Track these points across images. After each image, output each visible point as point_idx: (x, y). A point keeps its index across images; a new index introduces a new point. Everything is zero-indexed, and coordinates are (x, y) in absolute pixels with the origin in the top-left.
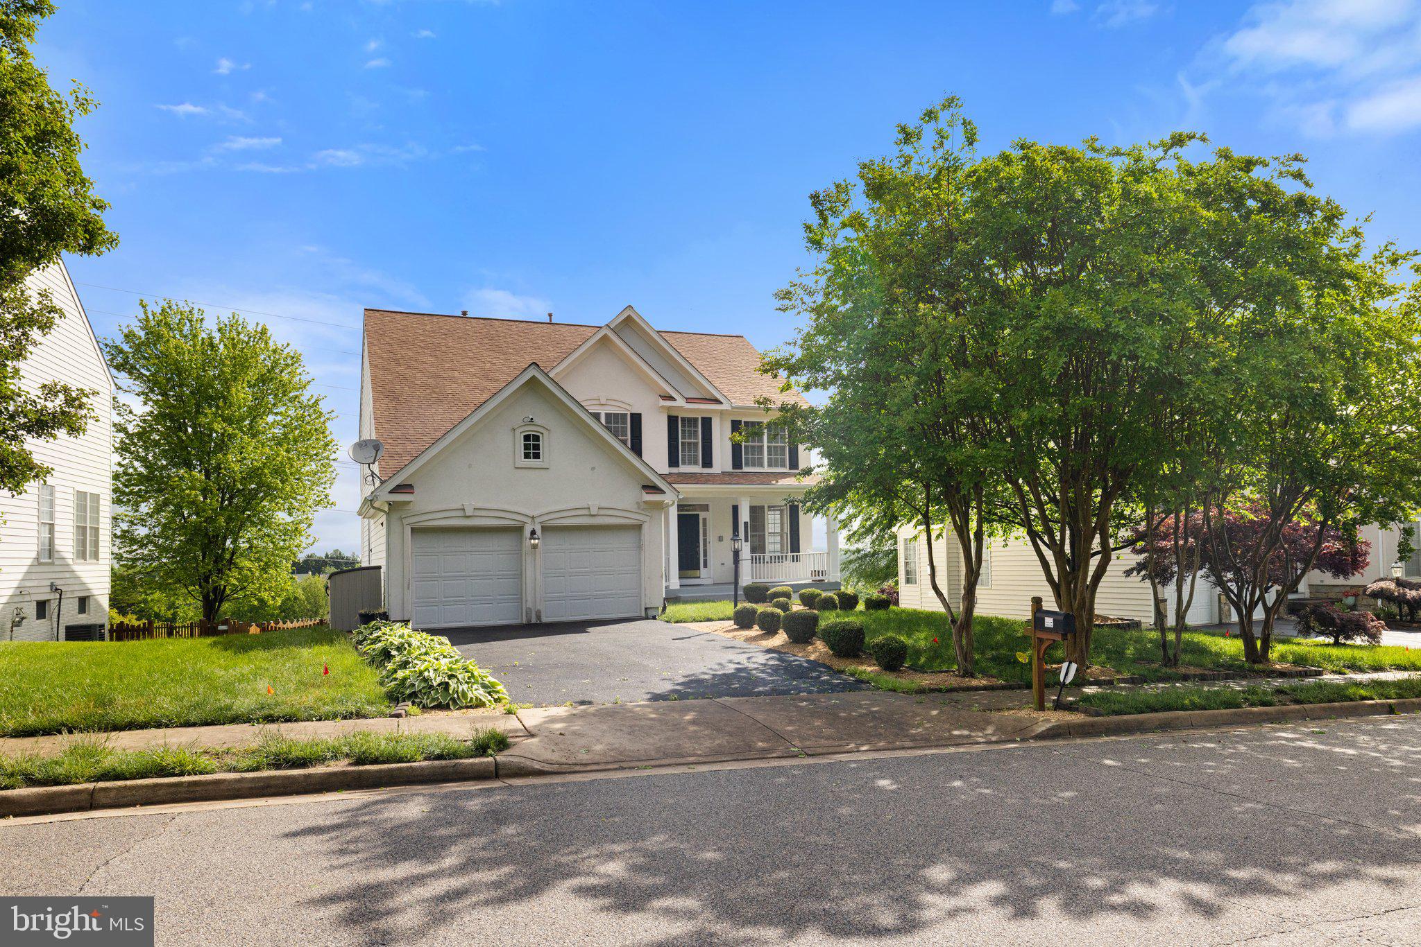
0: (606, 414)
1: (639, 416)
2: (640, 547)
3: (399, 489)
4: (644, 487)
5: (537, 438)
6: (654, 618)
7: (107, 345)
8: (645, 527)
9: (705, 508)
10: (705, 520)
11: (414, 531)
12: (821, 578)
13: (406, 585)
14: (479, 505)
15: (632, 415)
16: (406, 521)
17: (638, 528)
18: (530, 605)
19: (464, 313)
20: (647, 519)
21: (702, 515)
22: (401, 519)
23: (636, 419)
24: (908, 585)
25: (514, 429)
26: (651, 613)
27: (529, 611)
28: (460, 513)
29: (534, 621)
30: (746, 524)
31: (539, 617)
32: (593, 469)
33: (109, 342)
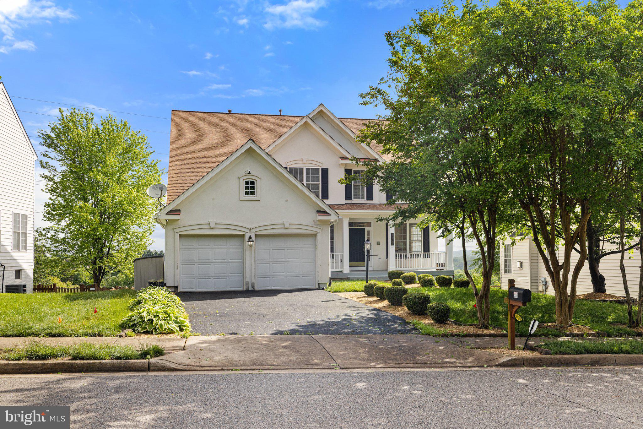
0: (307, 169)
1: (327, 169)
2: (315, 247)
3: (171, 212)
4: (318, 212)
5: (253, 183)
6: (323, 289)
7: (42, 134)
8: (319, 236)
9: (369, 225)
10: (368, 232)
11: (181, 236)
12: (441, 268)
13: (176, 267)
14: (218, 222)
15: (322, 169)
16: (176, 231)
17: (315, 235)
18: (248, 279)
19: (230, 111)
20: (320, 231)
21: (367, 229)
22: (173, 229)
23: (325, 171)
24: (506, 274)
25: (239, 178)
26: (321, 286)
27: (247, 284)
28: (207, 226)
29: (250, 289)
30: (392, 234)
31: (253, 287)
32: (287, 201)
33: (44, 132)
